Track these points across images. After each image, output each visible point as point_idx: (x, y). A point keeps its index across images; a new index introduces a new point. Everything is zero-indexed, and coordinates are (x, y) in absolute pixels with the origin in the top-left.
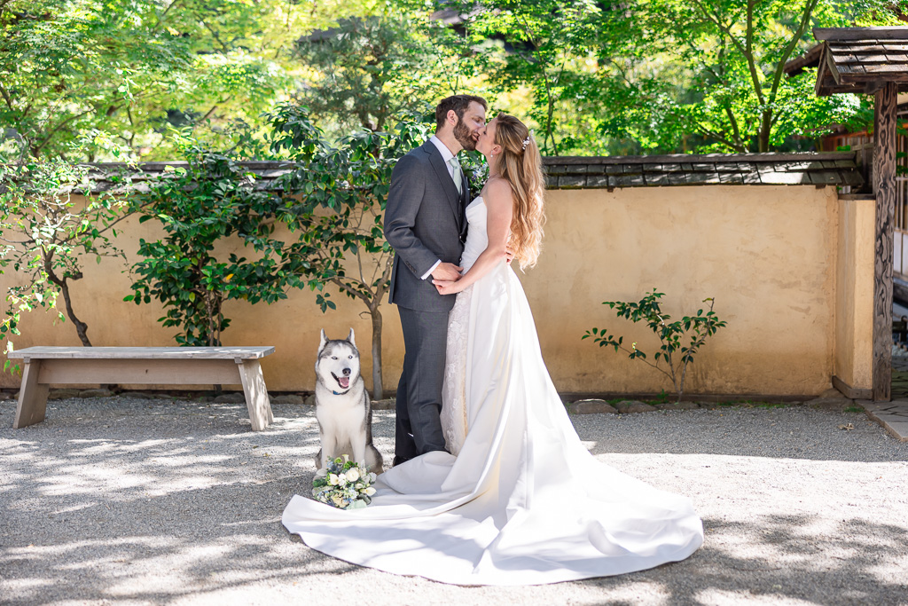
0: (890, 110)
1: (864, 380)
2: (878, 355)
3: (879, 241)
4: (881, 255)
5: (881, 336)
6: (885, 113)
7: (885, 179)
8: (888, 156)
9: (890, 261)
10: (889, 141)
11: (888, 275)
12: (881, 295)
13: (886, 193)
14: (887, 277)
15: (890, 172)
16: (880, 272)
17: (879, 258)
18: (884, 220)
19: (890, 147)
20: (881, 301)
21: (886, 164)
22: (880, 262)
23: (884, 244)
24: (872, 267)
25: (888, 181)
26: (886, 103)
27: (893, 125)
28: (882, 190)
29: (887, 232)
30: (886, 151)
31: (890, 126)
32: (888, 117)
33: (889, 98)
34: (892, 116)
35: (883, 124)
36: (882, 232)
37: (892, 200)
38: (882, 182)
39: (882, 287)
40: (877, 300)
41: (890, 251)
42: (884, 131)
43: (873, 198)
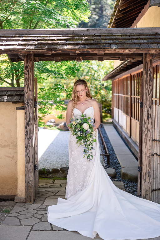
1: (22, 193)
2: (27, 182)
3: (26, 129)
4: (27, 136)
5: (28, 173)
6: (27, 69)
8: (29, 89)
9: (31, 139)
10: (29, 82)
11: (30, 145)
12: (27, 154)
13: (28, 107)
14: (30, 146)
15: (30, 97)
16: (27, 144)
17: (26, 137)
18: (28, 119)
19: (30, 85)
20: (27, 157)
21: (28, 94)
22: (26, 139)
23: (28, 131)
24: (24, 140)
25: (29, 101)
26: (28, 65)
27: (31, 75)
28: (26, 106)
29: (29, 125)
30: (28, 87)
31: (29, 75)
32: (28, 71)
33: (29, 63)
34: (30, 71)
35: (26, 75)
36: (27, 125)
37: (31, 110)
38: (26, 101)
39: (28, 151)
40: (26, 157)
41: (31, 134)
42: (27, 78)
43: (23, 109)
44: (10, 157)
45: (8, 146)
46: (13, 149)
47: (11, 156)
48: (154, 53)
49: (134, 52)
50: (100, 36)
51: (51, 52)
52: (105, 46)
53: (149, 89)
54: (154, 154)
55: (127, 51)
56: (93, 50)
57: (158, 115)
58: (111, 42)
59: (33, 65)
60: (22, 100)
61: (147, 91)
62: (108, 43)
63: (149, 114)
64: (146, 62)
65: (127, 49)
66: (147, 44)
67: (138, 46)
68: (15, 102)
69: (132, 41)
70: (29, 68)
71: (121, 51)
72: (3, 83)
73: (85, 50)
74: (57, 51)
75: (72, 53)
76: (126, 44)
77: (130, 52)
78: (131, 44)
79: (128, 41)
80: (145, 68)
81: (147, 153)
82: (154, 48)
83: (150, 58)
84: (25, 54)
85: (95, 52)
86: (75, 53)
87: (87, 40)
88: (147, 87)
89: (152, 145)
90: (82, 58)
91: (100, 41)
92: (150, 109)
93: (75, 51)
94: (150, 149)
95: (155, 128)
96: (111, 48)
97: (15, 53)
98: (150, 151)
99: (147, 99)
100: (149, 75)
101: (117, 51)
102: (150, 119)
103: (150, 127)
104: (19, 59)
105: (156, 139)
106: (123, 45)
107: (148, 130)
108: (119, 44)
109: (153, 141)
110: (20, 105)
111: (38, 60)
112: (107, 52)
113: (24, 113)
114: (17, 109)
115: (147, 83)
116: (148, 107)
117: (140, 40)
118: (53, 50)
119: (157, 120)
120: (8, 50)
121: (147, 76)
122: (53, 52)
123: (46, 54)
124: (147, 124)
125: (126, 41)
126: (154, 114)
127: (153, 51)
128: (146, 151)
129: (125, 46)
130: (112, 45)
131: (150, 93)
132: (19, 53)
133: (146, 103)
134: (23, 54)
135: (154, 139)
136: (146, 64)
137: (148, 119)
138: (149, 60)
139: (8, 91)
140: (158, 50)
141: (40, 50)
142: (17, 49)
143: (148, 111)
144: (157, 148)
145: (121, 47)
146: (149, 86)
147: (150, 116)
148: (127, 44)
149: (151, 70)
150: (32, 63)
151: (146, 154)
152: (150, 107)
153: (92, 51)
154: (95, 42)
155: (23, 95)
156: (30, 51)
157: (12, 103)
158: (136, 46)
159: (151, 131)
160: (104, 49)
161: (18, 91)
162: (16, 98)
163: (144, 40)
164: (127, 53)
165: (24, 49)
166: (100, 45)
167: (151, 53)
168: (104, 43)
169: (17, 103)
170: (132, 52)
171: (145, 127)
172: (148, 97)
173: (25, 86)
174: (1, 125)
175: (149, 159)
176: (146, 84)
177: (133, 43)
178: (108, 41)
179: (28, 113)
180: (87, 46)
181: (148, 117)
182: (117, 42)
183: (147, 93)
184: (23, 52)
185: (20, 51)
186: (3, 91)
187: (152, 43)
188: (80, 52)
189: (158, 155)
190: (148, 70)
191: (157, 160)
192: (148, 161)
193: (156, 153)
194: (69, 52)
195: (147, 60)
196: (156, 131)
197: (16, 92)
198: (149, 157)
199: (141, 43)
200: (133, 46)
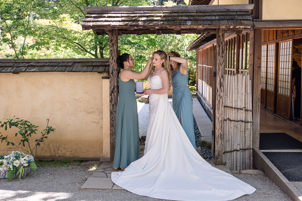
0: (114, 41)
1: (107, 154)
2: (112, 143)
3: (111, 96)
4: (112, 102)
5: (113, 136)
6: (112, 43)
7: (112, 70)
8: (113, 60)
9: (115, 105)
10: (114, 54)
11: (115, 111)
12: (112, 119)
13: (113, 76)
14: (114, 111)
15: (115, 67)
16: (111, 109)
17: (111, 104)
18: (112, 87)
19: (114, 57)
20: (112, 121)
21: (112, 64)
22: (111, 105)
23: (113, 98)
24: (109, 106)
25: (113, 71)
26: (112, 38)
27: (115, 48)
28: (111, 75)
29: (114, 92)
30: (112, 59)
31: (114, 48)
32: (113, 44)
33: (113, 36)
34: (115, 44)
35: (111, 47)
36: (112, 92)
37: (115, 79)
38: (111, 71)
39: (112, 115)
40: (110, 121)
41: (115, 100)
42: (111, 50)
43: (108, 78)
44: (96, 123)
45: (94, 112)
46: (98, 115)
47: (97, 121)
48: (224, 29)
49: (207, 27)
50: (178, 13)
51: (134, 27)
52: (181, 23)
53: (221, 60)
54: (227, 119)
55: (200, 27)
56: (171, 26)
57: (230, 84)
58: (187, 18)
59: (117, 38)
60: (106, 71)
61: (220, 62)
62: (184, 20)
63: (221, 83)
64: (219, 36)
65: (201, 25)
66: (219, 20)
67: (210, 23)
68: (101, 72)
69: (205, 18)
70: (113, 42)
71: (195, 27)
72: (86, 54)
73: (164, 26)
74: (139, 27)
75: (152, 28)
76: (199, 20)
77: (203, 28)
78: (204, 20)
79: (202, 17)
80: (218, 41)
81: (219, 117)
82: (224, 24)
83: (223, 32)
84: (110, 29)
85: (172, 28)
86: (155, 29)
87: (165, 17)
88: (219, 59)
89: (225, 111)
90: (162, 32)
91: (177, 18)
92: (222, 78)
93: (155, 27)
94: (222, 114)
95: (227, 96)
96: (186, 24)
97: (102, 28)
98: (223, 116)
99: (219, 69)
100: (221, 47)
101: (192, 27)
102: (222, 87)
103: (222, 95)
104: (104, 33)
105: (228, 105)
106: (197, 22)
107: (221, 97)
108: (193, 20)
109: (226, 108)
110: (105, 75)
111: (121, 34)
112: (182, 27)
113: (109, 82)
114: (103, 78)
115: (220, 55)
116: (221, 76)
117: (213, 17)
118: (135, 26)
119: (230, 88)
120: (96, 26)
121: (220, 48)
122: (136, 28)
123: (129, 29)
124: (220, 92)
125: (200, 18)
126: (226, 83)
127: (224, 27)
128: (219, 116)
129: (199, 22)
130: (187, 21)
131: (222, 64)
132: (105, 29)
133: (219, 73)
134: (109, 29)
135: (227, 106)
136: (219, 38)
137: (221, 88)
138: (221, 34)
139: (93, 62)
140: (227, 26)
141: (124, 26)
142: (104, 25)
143: (220, 80)
144: (229, 114)
145: (195, 23)
146: (221, 57)
147: (222, 85)
148: (201, 20)
149: (223, 44)
150: (116, 37)
151: (218, 119)
152: (222, 77)
153: (169, 27)
154: (173, 18)
155: (109, 66)
156: (115, 27)
157: (98, 73)
158: (208, 22)
159: (223, 98)
160: (180, 25)
161: (103, 62)
162: (101, 69)
163: (216, 17)
164: (201, 29)
165: (110, 25)
166: (177, 21)
167: (222, 29)
168: (180, 20)
169: (102, 73)
170: (205, 28)
171: (218, 94)
172: (221, 67)
173: (110, 57)
174: (88, 93)
175: (221, 123)
176: (218, 56)
177: (206, 19)
178: (184, 18)
179: (113, 82)
180: (165, 22)
181: (221, 86)
182: (192, 18)
183: (219, 64)
184: (109, 28)
185: (106, 27)
186: (89, 62)
187: (223, 20)
188: (159, 28)
189: (230, 120)
190: (221, 43)
191: (229, 125)
192: (220, 125)
193: (229, 119)
194: (149, 27)
195: (220, 34)
196: (228, 98)
197: (101, 63)
198: (221, 121)
199: (213, 19)
200: (205, 22)
